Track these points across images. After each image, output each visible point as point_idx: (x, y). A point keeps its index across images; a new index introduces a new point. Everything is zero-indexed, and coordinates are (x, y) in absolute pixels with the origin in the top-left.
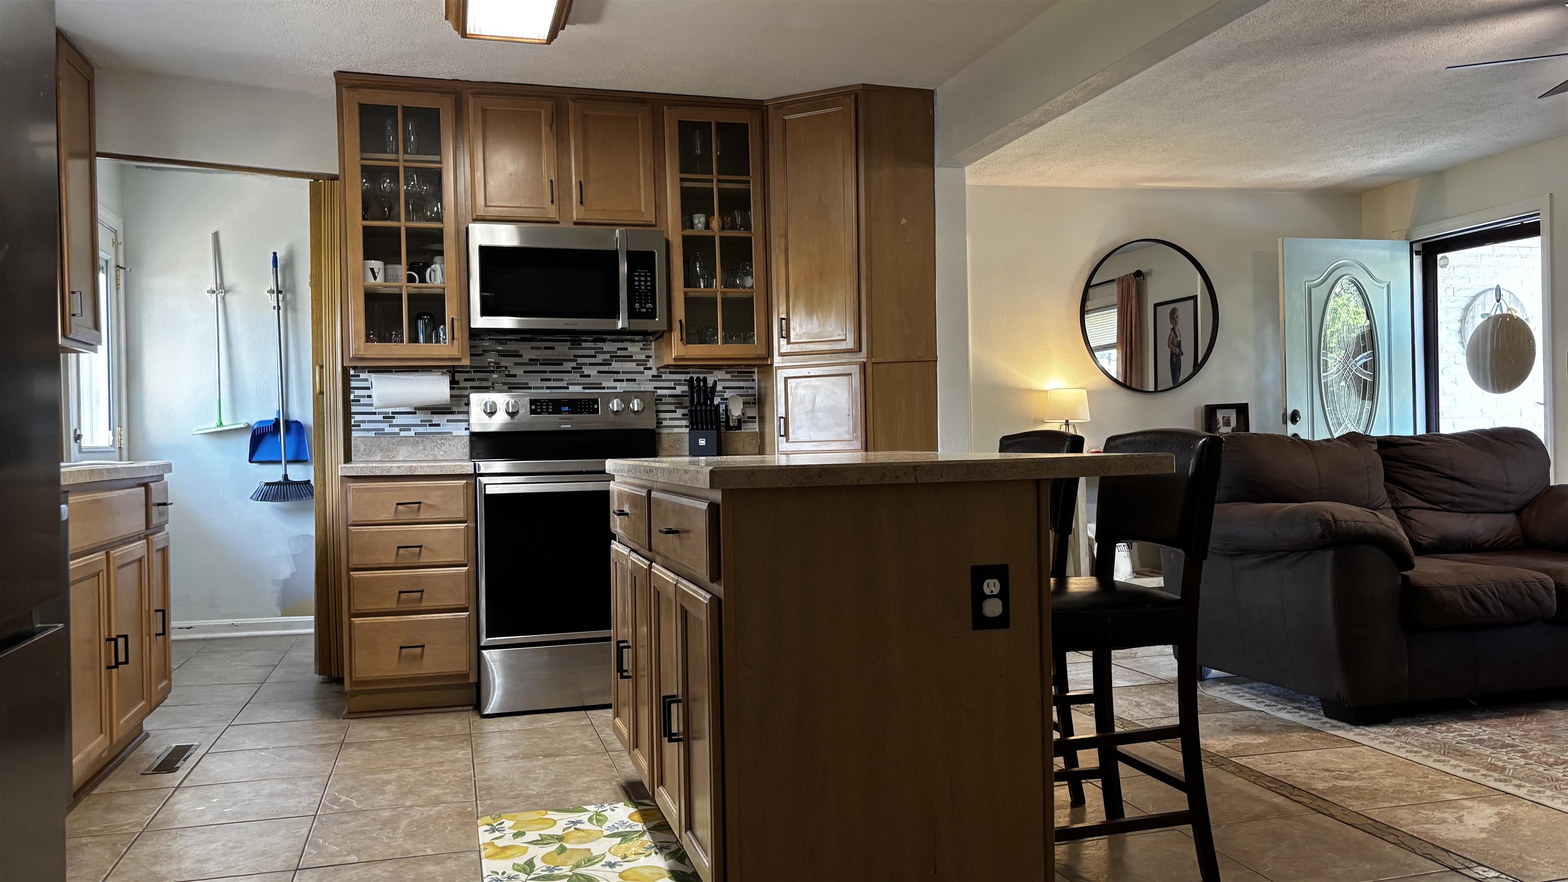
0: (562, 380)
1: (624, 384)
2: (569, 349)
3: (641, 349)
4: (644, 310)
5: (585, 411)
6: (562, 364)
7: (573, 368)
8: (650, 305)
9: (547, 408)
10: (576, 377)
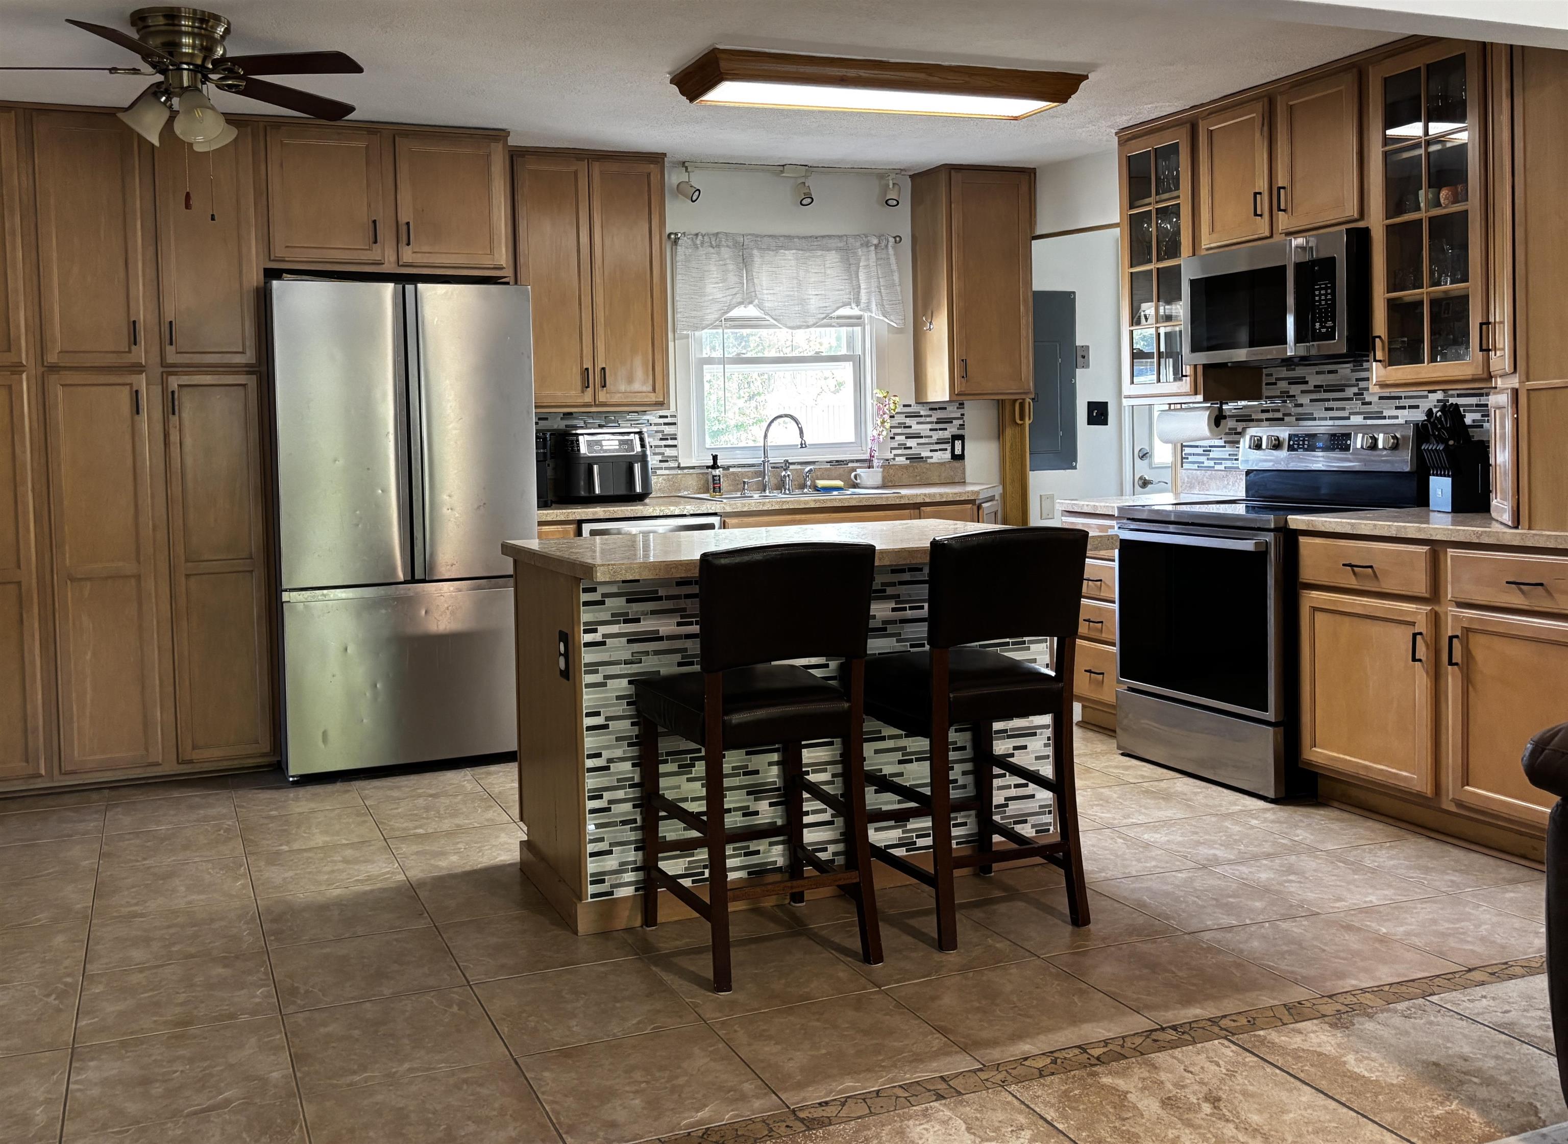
2: (1353, 371)
4: (1324, 330)
5: (1338, 448)
7: (1355, 394)
8: (1330, 324)
9: (1304, 444)
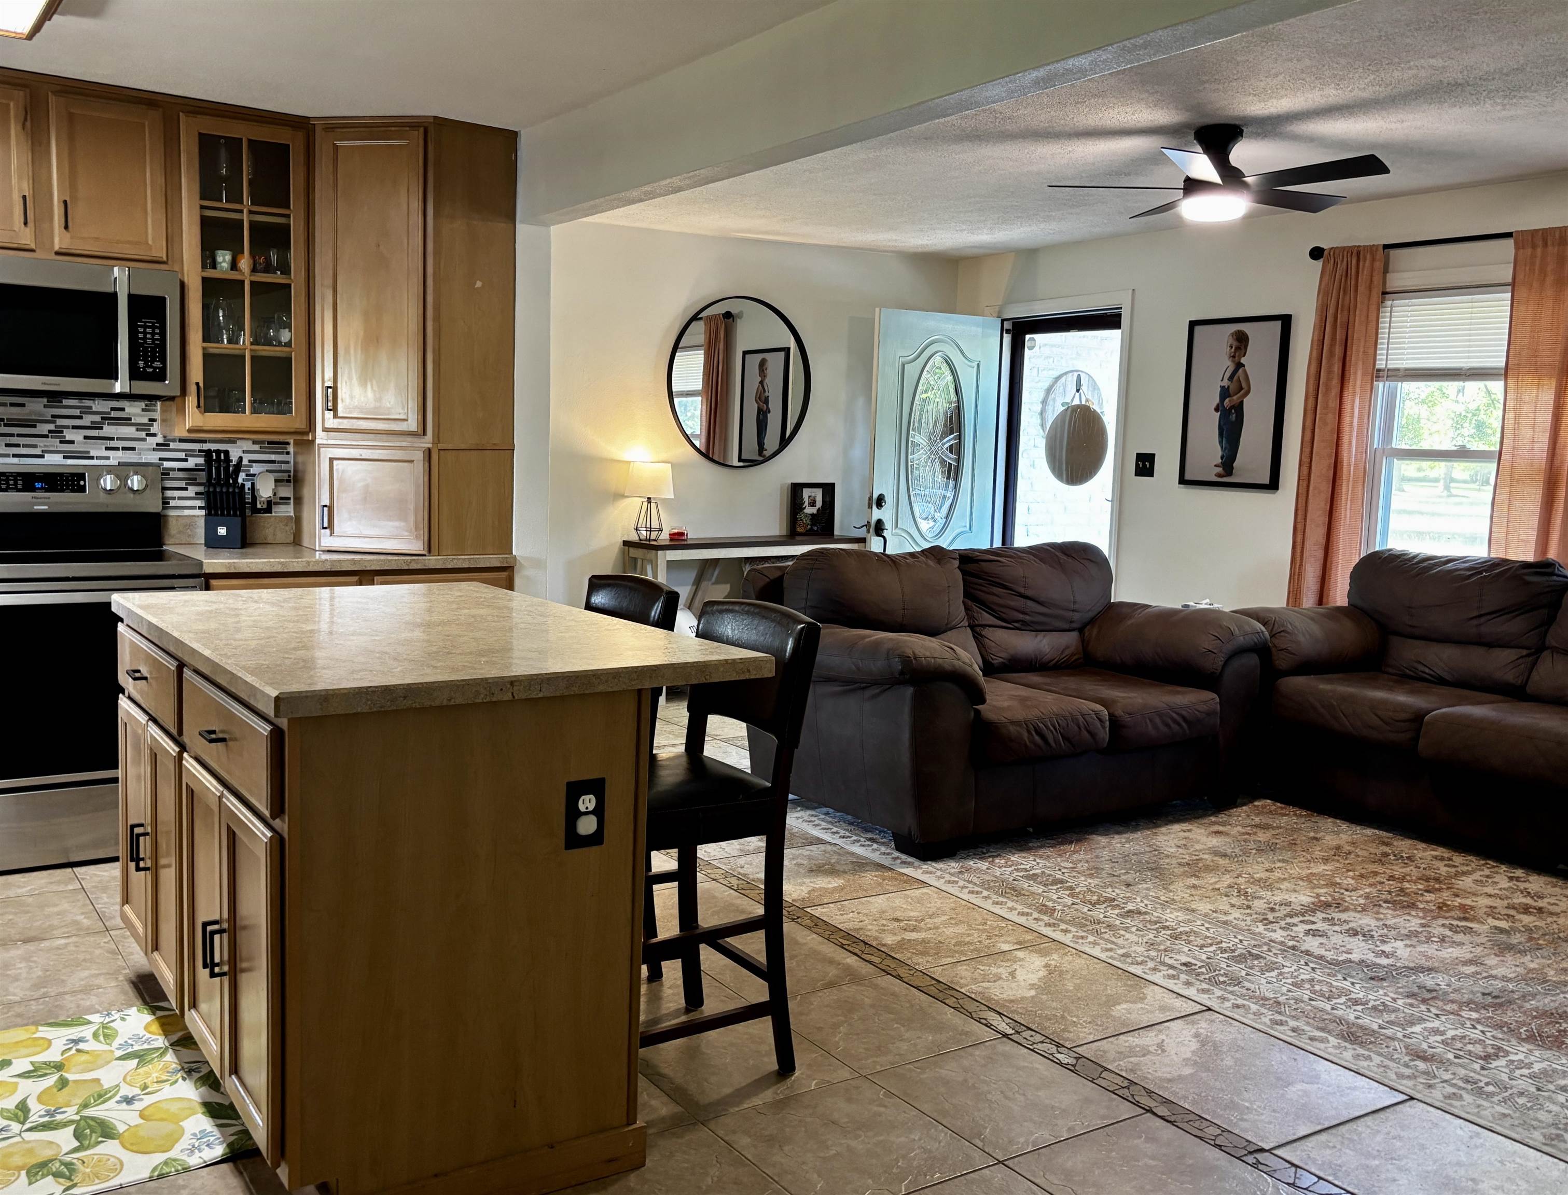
0: (35, 446)
1: (120, 453)
2: (45, 406)
3: (143, 410)
4: (151, 370)
5: (67, 488)
6: (35, 426)
7: (50, 431)
8: (157, 364)
9: (16, 484)
10: (54, 443)
